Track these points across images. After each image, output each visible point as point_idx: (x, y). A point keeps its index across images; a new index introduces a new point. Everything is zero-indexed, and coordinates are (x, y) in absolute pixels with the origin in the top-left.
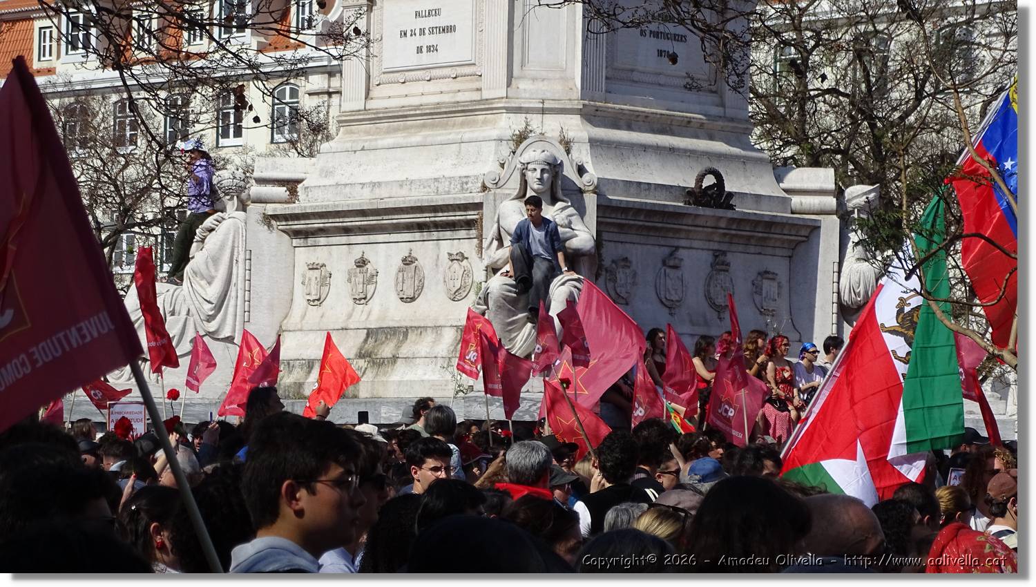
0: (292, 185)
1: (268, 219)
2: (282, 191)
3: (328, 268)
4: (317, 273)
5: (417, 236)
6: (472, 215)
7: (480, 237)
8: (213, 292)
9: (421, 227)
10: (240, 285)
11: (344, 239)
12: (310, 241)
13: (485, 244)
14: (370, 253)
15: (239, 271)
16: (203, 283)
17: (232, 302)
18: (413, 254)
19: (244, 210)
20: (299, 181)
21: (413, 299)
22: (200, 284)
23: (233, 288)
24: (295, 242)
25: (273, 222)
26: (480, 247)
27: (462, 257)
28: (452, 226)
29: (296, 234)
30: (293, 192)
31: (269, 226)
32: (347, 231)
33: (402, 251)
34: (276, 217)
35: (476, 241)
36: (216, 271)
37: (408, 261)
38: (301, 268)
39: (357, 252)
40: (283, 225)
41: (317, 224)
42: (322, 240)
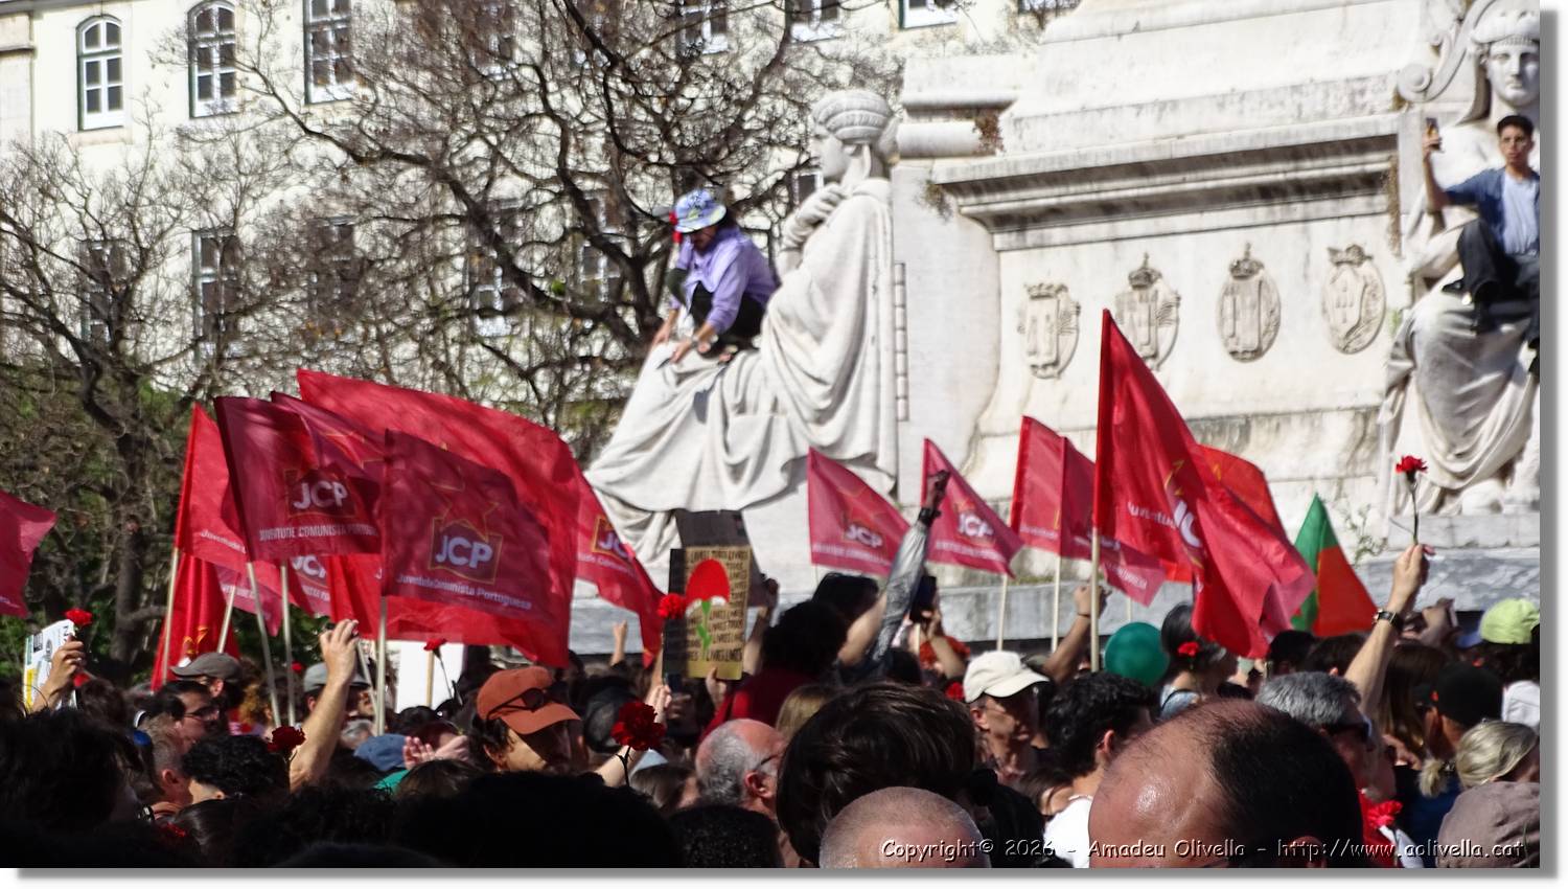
0: (986, 115)
1: (938, 193)
2: (964, 131)
3: (1073, 294)
4: (1047, 306)
5: (1261, 213)
6: (1375, 162)
7: (1394, 210)
8: (826, 358)
9: (1267, 193)
10: (885, 341)
11: (1103, 229)
12: (1032, 236)
13: (1406, 224)
14: (1160, 256)
15: (880, 311)
16: (805, 338)
17: (869, 380)
18: (1255, 255)
19: (886, 175)
20: (1000, 107)
21: (1257, 353)
22: (797, 344)
23: (868, 348)
24: (1000, 240)
25: (950, 199)
26: (1396, 230)
27: (1360, 255)
28: (1334, 188)
29: (1001, 222)
30: (989, 130)
31: (942, 206)
32: (1109, 210)
33: (1230, 248)
34: (955, 188)
35: (1386, 220)
36: (832, 310)
37: (1243, 270)
38: (1014, 296)
39: (1131, 258)
40: (970, 204)
41: (1043, 198)
42: (1057, 233)
